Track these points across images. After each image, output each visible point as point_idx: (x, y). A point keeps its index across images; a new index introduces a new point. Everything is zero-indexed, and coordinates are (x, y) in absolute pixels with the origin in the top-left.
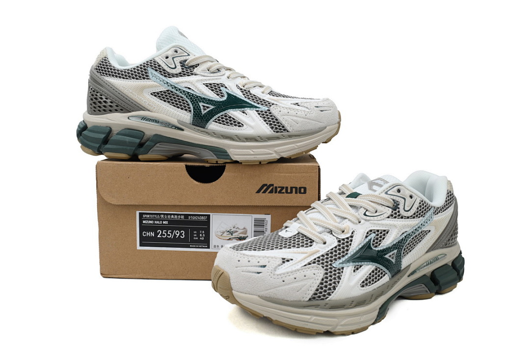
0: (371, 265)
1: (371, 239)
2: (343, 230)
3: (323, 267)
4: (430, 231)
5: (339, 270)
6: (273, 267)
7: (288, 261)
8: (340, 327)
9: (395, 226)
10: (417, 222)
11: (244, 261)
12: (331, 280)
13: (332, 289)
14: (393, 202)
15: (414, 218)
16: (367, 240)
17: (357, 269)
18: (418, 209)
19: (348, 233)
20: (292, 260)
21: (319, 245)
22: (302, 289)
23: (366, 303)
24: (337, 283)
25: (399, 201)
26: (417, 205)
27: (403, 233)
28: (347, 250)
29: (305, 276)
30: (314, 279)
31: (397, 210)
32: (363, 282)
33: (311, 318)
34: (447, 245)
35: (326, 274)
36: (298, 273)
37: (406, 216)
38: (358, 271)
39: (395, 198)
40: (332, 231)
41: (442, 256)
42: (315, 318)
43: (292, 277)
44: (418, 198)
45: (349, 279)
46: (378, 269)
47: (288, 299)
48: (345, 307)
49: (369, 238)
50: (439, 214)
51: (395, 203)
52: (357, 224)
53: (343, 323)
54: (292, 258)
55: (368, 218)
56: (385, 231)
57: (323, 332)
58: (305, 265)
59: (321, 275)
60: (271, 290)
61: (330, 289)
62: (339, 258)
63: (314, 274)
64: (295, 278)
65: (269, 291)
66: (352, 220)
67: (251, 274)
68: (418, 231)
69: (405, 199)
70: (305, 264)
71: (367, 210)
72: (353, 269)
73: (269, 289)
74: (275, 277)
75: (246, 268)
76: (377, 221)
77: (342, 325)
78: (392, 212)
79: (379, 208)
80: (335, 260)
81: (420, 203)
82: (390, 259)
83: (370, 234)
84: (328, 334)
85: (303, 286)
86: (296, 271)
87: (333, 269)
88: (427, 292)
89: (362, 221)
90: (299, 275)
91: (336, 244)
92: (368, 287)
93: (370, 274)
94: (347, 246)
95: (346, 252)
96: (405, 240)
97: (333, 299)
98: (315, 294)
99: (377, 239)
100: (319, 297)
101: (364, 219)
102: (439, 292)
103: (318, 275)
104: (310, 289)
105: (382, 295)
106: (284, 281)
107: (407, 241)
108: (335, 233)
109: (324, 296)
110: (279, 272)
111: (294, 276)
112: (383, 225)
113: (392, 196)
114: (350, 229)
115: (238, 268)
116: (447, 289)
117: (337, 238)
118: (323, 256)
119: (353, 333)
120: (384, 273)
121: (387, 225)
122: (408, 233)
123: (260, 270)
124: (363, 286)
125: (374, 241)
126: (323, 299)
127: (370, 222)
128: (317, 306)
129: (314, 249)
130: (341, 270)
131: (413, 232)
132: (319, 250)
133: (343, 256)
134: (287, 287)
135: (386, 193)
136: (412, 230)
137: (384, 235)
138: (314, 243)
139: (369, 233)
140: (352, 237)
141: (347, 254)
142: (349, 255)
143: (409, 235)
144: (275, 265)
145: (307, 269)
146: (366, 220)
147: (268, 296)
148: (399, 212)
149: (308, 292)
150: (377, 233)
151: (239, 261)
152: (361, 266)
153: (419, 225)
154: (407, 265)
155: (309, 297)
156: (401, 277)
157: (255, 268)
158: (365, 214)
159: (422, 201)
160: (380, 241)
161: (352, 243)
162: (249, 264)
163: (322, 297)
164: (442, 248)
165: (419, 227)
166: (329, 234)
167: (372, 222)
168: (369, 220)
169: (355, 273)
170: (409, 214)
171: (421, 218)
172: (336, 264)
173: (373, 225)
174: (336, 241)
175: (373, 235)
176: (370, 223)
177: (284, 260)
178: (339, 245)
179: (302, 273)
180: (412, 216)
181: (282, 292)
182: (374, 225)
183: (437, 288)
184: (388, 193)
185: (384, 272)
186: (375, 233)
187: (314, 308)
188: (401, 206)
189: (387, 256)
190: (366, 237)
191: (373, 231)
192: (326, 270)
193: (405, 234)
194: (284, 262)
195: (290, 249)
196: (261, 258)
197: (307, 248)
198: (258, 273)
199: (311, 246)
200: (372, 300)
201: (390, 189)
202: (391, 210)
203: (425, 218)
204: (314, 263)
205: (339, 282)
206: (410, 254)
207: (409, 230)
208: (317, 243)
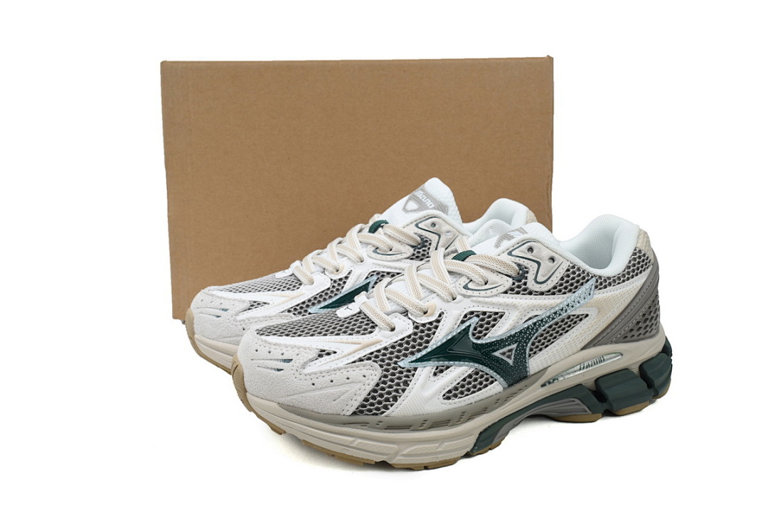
0: (467, 366)
1: (470, 325)
2: (426, 310)
3: (381, 366)
4: (587, 315)
5: (409, 371)
6: (302, 362)
7: (328, 354)
8: (402, 458)
9: (515, 307)
10: (559, 301)
11: (263, 351)
12: (390, 387)
13: (391, 400)
14: (517, 268)
15: (554, 294)
16: (463, 327)
17: (442, 371)
18: (562, 279)
19: (432, 315)
20: (335, 352)
21: (383, 332)
22: (342, 398)
23: (450, 424)
24: (400, 391)
25: (528, 266)
26: (561, 272)
27: (530, 319)
28: (428, 342)
29: (348, 379)
30: (362, 384)
31: (523, 281)
32: (450, 391)
33: (354, 441)
34: (628, 339)
35: (386, 376)
36: (338, 373)
37: (537, 290)
38: (441, 374)
39: (521, 261)
40: (407, 311)
41: (612, 355)
42: (360, 441)
43: (328, 378)
44: (565, 261)
45: (423, 386)
46: (481, 373)
47: (320, 411)
48: (412, 428)
49: (467, 324)
50: (608, 288)
51: (520, 269)
52: (448, 302)
53: (405, 452)
54: (335, 350)
55: (470, 293)
56: (496, 313)
57: (374, 463)
58: (354, 362)
59: (375, 377)
60: (295, 397)
61: (387, 400)
62: (412, 353)
63: (364, 376)
64: (332, 381)
65: (292, 397)
66: (442, 295)
67: (268, 370)
68: (560, 315)
69: (539, 264)
70: (353, 360)
71: (471, 280)
72: (434, 370)
73: (293, 395)
74: (301, 377)
75: (263, 361)
76: (484, 297)
77: (404, 455)
78: (514, 284)
79: (492, 277)
80: (405, 355)
81: (568, 270)
82: (504, 358)
83: (470, 318)
84: (384, 465)
85: (344, 393)
86: (335, 370)
87: (399, 369)
88: (586, 411)
89: (459, 298)
90: (338, 377)
91: (411, 330)
92: (456, 400)
93: (464, 380)
94: (428, 336)
95: (424, 345)
96: (532, 329)
97: (393, 414)
98: (363, 406)
99: (481, 326)
100: (370, 410)
101: (461, 295)
102: (610, 413)
103: (371, 377)
104: (355, 398)
105: (484, 413)
106: (313, 384)
107: (537, 330)
108: (412, 315)
109: (378, 409)
110: (308, 370)
111: (331, 378)
112: (493, 304)
113: (518, 258)
114: (437, 310)
115: (254, 361)
116: (627, 409)
117: (414, 322)
118: (386, 349)
119: (426, 468)
120: (491, 379)
121: (500, 305)
122: (540, 318)
123: (281, 365)
124: (448, 398)
125: (475, 329)
126: (377, 414)
127: (472, 298)
128: (364, 424)
129: (375, 338)
130: (413, 372)
131: (549, 317)
132: (382, 339)
133: (419, 351)
134: (317, 393)
135: (510, 254)
136: (548, 314)
137: (495, 320)
138: (377, 328)
139: (468, 316)
140: (438, 321)
141: (426, 347)
142: (429, 350)
143: (542, 321)
144: (305, 360)
145: (355, 368)
146: (465, 296)
147: (291, 404)
148: (525, 284)
149: (351, 402)
150: (481, 316)
151: (257, 351)
152: (448, 368)
153: (561, 306)
154: (542, 368)
155: (353, 409)
156: (527, 387)
157: (275, 362)
158: (466, 287)
159: (573, 267)
160: (487, 329)
161: (438, 331)
162: (269, 356)
163: (374, 411)
164: (616, 342)
165: (562, 310)
166: (402, 316)
167: (474, 298)
168: (469, 297)
169: (436, 378)
170: (544, 288)
171: (568, 295)
172: (404, 363)
173: (476, 305)
174: (411, 326)
175: (475, 320)
176: (472, 301)
177: (322, 353)
178: (415, 334)
179: (345, 373)
180: (549, 291)
181: (309, 400)
182: (478, 304)
183: (605, 406)
184: (513, 253)
185: (492, 377)
186: (478, 316)
187: (359, 426)
188: (531, 276)
189: (497, 354)
190: (463, 322)
191: (475, 313)
192: (387, 370)
193: (535, 320)
194: (320, 356)
195: (338, 336)
196: (289, 348)
197: (363, 336)
198: (279, 370)
199: (371, 332)
200: (462, 420)
201: (518, 247)
202: (511, 280)
203: (576, 294)
204: (369, 359)
205: (404, 390)
206: (544, 351)
207: (543, 314)
208: (381, 328)
